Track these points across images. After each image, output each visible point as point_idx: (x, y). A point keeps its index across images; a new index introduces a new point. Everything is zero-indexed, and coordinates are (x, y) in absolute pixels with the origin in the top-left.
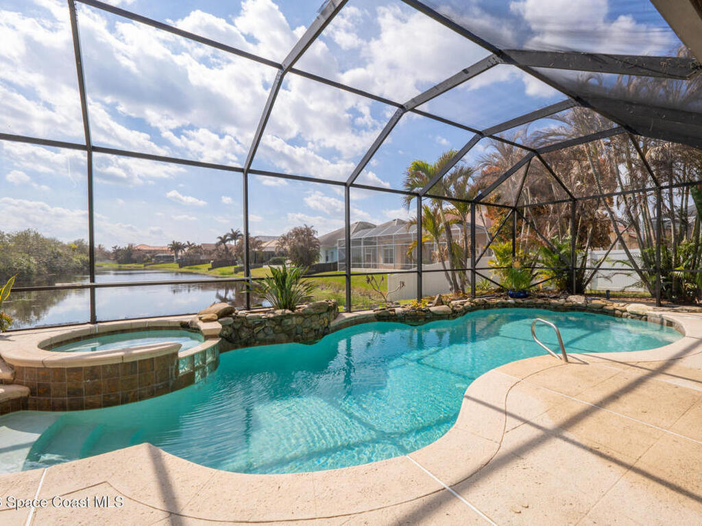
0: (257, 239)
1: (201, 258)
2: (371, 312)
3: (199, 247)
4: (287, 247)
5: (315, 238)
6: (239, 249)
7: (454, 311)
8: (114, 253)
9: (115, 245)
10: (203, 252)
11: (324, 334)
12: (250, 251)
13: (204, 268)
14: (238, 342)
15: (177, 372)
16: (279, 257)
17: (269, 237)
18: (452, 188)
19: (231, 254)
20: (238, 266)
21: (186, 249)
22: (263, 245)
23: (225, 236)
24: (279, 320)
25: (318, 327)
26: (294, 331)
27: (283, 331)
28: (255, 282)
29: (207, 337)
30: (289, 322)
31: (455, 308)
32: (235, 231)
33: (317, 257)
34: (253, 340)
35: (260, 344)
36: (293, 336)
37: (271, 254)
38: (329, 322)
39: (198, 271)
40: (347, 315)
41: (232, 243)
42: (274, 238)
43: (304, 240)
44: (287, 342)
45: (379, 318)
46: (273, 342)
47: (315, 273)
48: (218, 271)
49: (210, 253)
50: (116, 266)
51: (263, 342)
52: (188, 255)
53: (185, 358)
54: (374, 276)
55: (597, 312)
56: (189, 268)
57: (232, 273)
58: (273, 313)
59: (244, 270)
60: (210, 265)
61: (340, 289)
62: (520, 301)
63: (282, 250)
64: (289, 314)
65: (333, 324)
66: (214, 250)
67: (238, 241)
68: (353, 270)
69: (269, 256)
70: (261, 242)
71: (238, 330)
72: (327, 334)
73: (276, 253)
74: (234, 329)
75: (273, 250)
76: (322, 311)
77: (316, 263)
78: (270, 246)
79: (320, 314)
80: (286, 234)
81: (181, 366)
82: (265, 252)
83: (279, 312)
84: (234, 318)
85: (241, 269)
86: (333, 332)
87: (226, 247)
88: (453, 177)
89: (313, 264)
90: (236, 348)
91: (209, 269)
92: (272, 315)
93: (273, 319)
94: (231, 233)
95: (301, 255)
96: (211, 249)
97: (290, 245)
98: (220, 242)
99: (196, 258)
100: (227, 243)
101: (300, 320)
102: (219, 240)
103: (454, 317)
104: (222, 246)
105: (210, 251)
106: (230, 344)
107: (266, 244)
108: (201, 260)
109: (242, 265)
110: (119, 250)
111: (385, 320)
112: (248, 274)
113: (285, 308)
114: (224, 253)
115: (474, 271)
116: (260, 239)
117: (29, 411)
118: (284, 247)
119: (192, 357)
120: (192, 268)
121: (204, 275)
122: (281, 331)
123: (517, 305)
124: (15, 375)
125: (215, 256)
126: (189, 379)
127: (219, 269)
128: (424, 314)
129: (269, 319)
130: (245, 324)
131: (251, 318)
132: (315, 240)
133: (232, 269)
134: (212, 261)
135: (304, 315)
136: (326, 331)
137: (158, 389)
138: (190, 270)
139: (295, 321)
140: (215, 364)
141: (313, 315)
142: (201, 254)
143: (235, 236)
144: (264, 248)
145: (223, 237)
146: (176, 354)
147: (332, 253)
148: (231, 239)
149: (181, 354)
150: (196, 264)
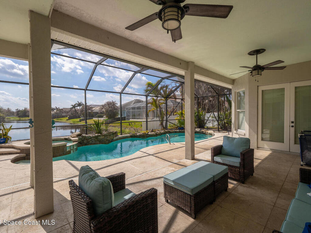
0: (90, 106)
1: (63, 115)
2: (129, 135)
3: (62, 109)
4: (104, 110)
5: (117, 106)
6: (82, 111)
7: (156, 134)
8: (16, 112)
9: (17, 109)
10: (64, 112)
11: (111, 142)
12: (87, 112)
13: (64, 119)
14: (83, 144)
15: (66, 150)
16: (101, 114)
17: (96, 105)
18: (162, 91)
19: (78, 113)
20: (81, 118)
21: (55, 111)
22: (93, 109)
23: (75, 105)
24: (96, 137)
25: (109, 139)
26: (101, 140)
27: (98, 141)
28: (89, 126)
29: (74, 142)
30: (100, 138)
31: (157, 133)
32: (80, 102)
33: (117, 114)
34: (88, 143)
35: (90, 145)
36: (101, 142)
37: (97, 113)
38: (113, 138)
39: (62, 121)
40: (120, 136)
41: (78, 108)
42: (98, 106)
43: (112, 107)
44: (99, 144)
45: (131, 137)
46: (95, 144)
47: (115, 121)
48: (71, 121)
49: (68, 112)
50: (18, 119)
51: (91, 144)
52: (56, 113)
53: (69, 146)
54: (132, 123)
55: (201, 133)
56: (57, 120)
57: (78, 122)
58: (95, 135)
59: (84, 120)
60: (67, 118)
61: (126, 128)
62: (180, 130)
63: (101, 111)
64: (99, 135)
65: (115, 138)
66: (69, 111)
67: (81, 107)
68: (122, 121)
69: (96, 113)
70: (92, 108)
71: (83, 140)
72: (113, 141)
73: (99, 113)
74: (82, 140)
75: (98, 111)
76: (111, 134)
77: (117, 117)
78: (96, 109)
79: (110, 135)
80: (103, 104)
81: (67, 148)
82: (94, 112)
83: (97, 135)
84: (82, 136)
85: (83, 120)
86: (115, 141)
87: (75, 110)
88: (162, 88)
89: (116, 117)
90: (82, 146)
91: (67, 120)
92: (94, 136)
93: (94, 137)
94: (78, 103)
95: (110, 113)
96: (68, 110)
97: (105, 109)
98: (72, 107)
99: (60, 115)
100: (76, 108)
101: (103, 137)
102: (72, 106)
103: (157, 136)
104: (74, 109)
105: (67, 112)
106: (81, 145)
107: (94, 108)
108: (63, 116)
109: (83, 118)
110: (19, 111)
111: (133, 137)
112: (86, 123)
113: (99, 133)
114: (75, 112)
115: (167, 121)
116: (92, 106)
117: (26, 160)
118: (103, 110)
119: (70, 146)
120: (58, 120)
121: (65, 122)
122: (97, 140)
123: (180, 132)
124: (21, 151)
125: (70, 114)
126: (69, 152)
127: (72, 120)
128: (146, 135)
129: (93, 137)
130: (85, 138)
131: (87, 137)
132: (116, 107)
133: (78, 120)
134: (68, 116)
135: (105, 136)
136: (112, 141)
137: (61, 154)
138: (57, 121)
139: (102, 137)
140: (77, 149)
141: (108, 135)
142: (63, 113)
143: (80, 105)
144: (93, 110)
145: (74, 105)
146: (66, 145)
147: (124, 113)
148: (78, 106)
149: (67, 145)
150: (60, 118)
